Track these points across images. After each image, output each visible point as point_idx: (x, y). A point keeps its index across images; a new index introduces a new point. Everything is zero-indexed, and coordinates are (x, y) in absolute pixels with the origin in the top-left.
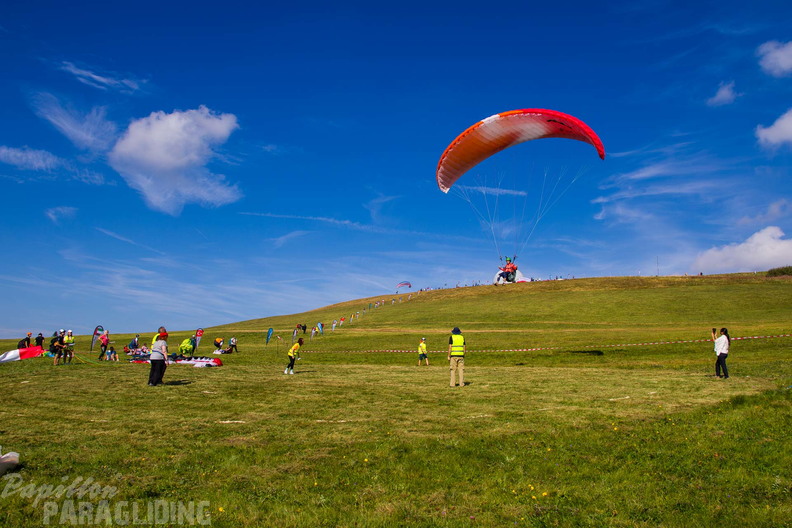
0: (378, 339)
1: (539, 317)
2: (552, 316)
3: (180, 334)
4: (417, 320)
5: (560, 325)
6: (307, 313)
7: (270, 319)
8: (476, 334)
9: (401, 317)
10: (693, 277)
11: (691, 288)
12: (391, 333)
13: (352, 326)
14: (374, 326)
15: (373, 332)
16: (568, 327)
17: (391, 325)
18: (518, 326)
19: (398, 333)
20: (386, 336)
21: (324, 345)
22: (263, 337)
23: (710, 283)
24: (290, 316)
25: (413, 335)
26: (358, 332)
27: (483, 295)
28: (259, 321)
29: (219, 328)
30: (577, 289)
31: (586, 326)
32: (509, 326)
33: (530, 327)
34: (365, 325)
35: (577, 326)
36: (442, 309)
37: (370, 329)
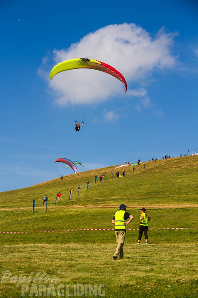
4: (148, 194)
9: (130, 191)
13: (73, 203)
14: (97, 202)
15: (93, 209)
26: (77, 209)
34: (88, 200)
36: (180, 180)
37: (91, 205)
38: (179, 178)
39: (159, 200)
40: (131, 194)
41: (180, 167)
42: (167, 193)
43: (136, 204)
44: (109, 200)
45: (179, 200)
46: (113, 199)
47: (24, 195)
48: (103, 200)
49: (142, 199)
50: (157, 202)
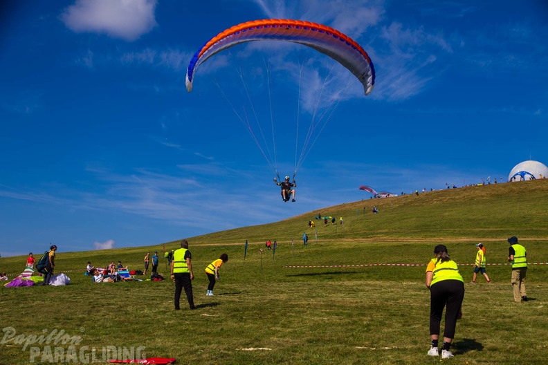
0: (374, 251)
3: (141, 251)
4: (417, 227)
6: (283, 222)
7: (241, 230)
8: (495, 243)
9: (397, 224)
12: (387, 244)
13: (340, 236)
14: (365, 235)
15: (365, 243)
17: (386, 234)
18: (547, 233)
19: (395, 244)
20: (383, 247)
21: (309, 259)
22: (236, 251)
24: (263, 226)
26: (347, 243)
27: (499, 196)
28: (229, 233)
32: (536, 233)
34: (354, 234)
36: (447, 214)
37: (361, 239)
38: (445, 212)
39: (432, 234)
40: (399, 228)
41: (441, 200)
42: (438, 227)
43: (408, 238)
44: (377, 234)
45: (454, 234)
46: (383, 233)
47: (283, 228)
48: (372, 234)
49: (414, 232)
50: (431, 236)
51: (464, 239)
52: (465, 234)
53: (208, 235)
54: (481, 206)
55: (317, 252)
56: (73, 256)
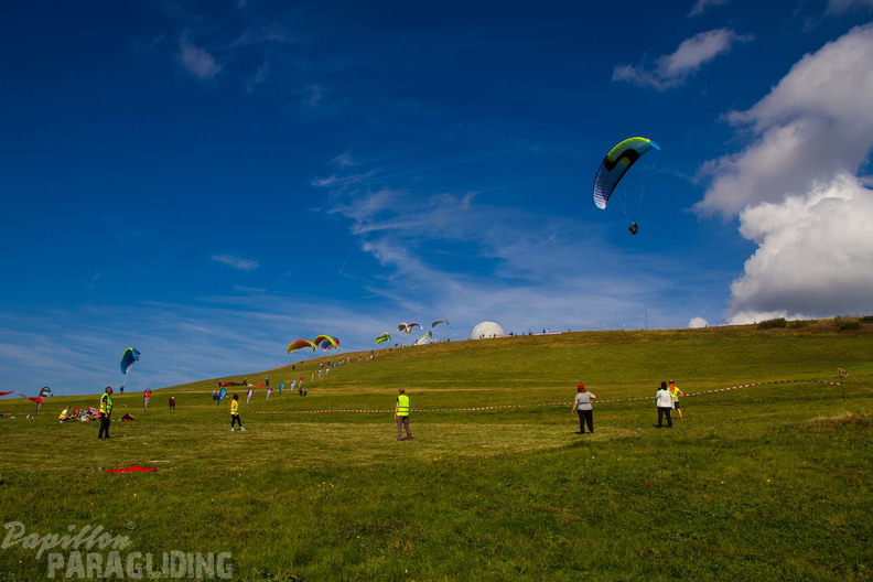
0: (338, 399)
1: (511, 374)
2: (525, 373)
4: (383, 379)
5: (531, 384)
6: (268, 372)
8: (440, 393)
9: (366, 376)
10: (680, 331)
11: (676, 342)
12: (352, 393)
13: (314, 386)
14: (335, 386)
15: (333, 392)
16: (538, 384)
17: (354, 384)
18: (486, 385)
19: (359, 393)
20: (346, 396)
23: (697, 337)
25: (374, 395)
26: (318, 392)
27: (456, 352)
29: (173, 388)
30: (556, 344)
31: (557, 384)
32: (477, 384)
33: (498, 385)
34: (326, 384)
35: (548, 384)
43: (372, 388)
44: (347, 384)
45: (412, 385)
46: (351, 383)
48: (342, 384)
49: (378, 383)
50: (392, 386)
51: (419, 390)
52: (420, 386)
53: (197, 383)
54: (439, 361)
55: (289, 401)
56: (64, 400)
